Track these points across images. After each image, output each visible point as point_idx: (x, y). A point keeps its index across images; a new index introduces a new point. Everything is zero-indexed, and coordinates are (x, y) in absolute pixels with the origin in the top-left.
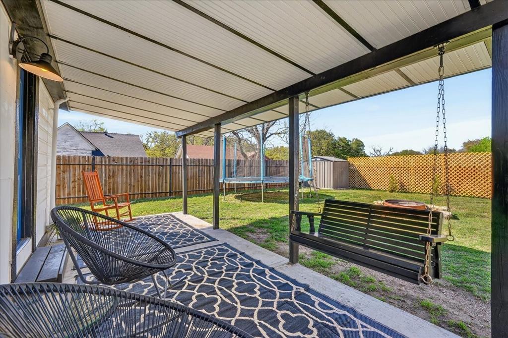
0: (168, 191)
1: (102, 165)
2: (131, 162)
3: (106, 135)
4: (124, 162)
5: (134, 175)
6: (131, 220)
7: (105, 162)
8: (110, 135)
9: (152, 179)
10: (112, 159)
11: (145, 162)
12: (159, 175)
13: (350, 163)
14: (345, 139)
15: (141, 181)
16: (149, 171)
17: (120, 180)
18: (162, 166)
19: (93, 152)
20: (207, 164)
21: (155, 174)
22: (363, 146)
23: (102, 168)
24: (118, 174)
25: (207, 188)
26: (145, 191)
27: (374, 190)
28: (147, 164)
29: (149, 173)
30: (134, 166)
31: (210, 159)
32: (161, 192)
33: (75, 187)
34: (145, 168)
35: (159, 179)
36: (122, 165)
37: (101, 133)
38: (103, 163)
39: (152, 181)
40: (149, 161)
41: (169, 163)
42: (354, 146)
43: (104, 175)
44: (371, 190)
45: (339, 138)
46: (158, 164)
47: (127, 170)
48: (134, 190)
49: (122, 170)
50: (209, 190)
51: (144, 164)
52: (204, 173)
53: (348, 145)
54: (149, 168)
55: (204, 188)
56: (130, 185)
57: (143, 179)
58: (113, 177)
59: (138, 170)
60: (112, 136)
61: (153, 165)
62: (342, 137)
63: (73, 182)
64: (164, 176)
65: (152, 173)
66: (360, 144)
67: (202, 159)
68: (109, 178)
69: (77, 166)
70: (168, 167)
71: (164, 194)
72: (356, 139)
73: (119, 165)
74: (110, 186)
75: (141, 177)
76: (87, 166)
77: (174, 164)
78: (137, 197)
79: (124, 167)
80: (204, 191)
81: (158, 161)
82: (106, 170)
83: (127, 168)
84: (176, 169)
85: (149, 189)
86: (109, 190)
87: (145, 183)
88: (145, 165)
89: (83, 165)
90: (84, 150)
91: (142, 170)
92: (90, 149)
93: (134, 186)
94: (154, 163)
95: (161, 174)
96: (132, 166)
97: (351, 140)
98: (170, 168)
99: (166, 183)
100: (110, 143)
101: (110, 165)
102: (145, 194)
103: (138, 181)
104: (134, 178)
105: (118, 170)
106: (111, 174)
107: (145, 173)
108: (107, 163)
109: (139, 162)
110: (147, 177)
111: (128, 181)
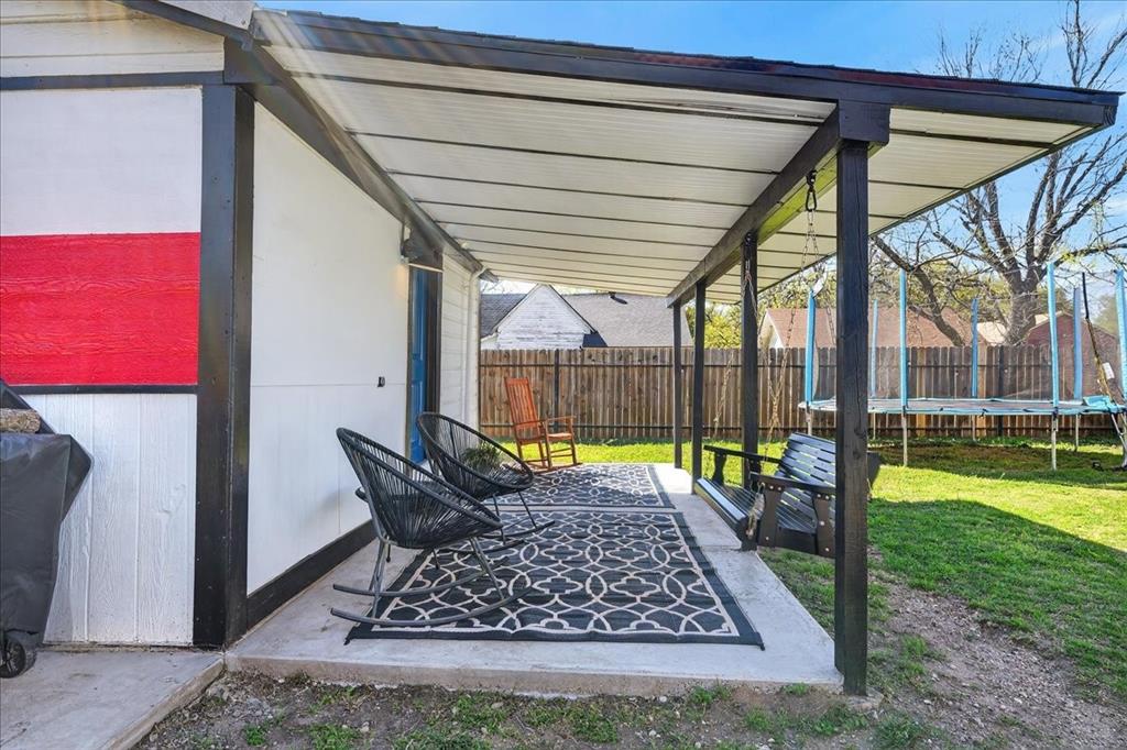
1: (570, 366)
3: (613, 297)
4: (608, 361)
5: (627, 387)
6: (575, 464)
7: (576, 361)
8: (620, 298)
9: (662, 394)
10: (586, 355)
11: (648, 359)
15: (640, 399)
16: (654, 377)
17: (600, 396)
19: (585, 337)
21: (668, 386)
23: (570, 373)
24: (597, 384)
25: (794, 423)
26: (648, 421)
28: (652, 363)
29: (655, 382)
30: (626, 367)
34: (648, 372)
36: (604, 367)
37: (603, 294)
38: (573, 363)
39: (662, 400)
40: (655, 357)
43: (573, 387)
47: (613, 377)
48: (626, 419)
49: (605, 375)
50: (799, 429)
51: (645, 363)
54: (655, 371)
56: (619, 407)
57: (644, 396)
58: (589, 390)
59: (633, 375)
60: (625, 300)
61: (664, 366)
65: (662, 382)
68: (583, 392)
69: (533, 369)
71: (686, 431)
73: (599, 366)
74: (583, 408)
75: (640, 390)
76: (546, 369)
77: (710, 363)
78: (632, 434)
79: (608, 369)
82: (576, 377)
83: (613, 371)
84: (714, 373)
85: (654, 418)
86: (583, 415)
87: (648, 403)
88: (648, 366)
89: (540, 366)
90: (571, 333)
91: (641, 375)
92: (581, 331)
93: (626, 410)
94: (667, 360)
96: (623, 369)
100: (619, 316)
101: (583, 366)
102: (648, 428)
103: (634, 400)
104: (627, 395)
105: (597, 376)
106: (586, 384)
107: (648, 383)
108: (579, 363)
109: (636, 359)
110: (652, 391)
111: (615, 399)
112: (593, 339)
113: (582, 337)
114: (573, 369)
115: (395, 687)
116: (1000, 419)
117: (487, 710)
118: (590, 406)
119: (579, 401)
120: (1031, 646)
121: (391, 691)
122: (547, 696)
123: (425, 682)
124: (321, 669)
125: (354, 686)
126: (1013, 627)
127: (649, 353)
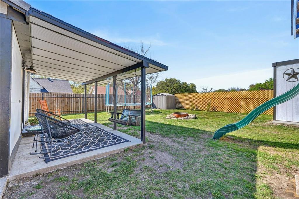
0: (82, 110)
1: (47, 97)
2: (62, 96)
3: (49, 80)
4: (59, 96)
5: (64, 102)
7: (49, 96)
8: (51, 80)
9: (73, 104)
10: (52, 94)
11: (70, 96)
12: (77, 102)
13: (175, 97)
14: (186, 83)
15: (68, 105)
17: (56, 105)
18: (79, 98)
19: (41, 89)
20: (102, 97)
21: (75, 102)
22: (195, 87)
23: (47, 99)
24: (55, 102)
25: (102, 109)
26: (70, 110)
27: (185, 110)
28: (71, 97)
30: (64, 98)
31: (104, 95)
32: (78, 110)
33: (33, 108)
35: (77, 104)
36: (57, 97)
37: (46, 79)
38: (48, 96)
39: (73, 105)
40: (72, 95)
41: (82, 97)
42: (191, 87)
43: (48, 102)
44: (184, 109)
45: (183, 83)
46: (76, 97)
47: (60, 100)
48: (64, 110)
49: (58, 100)
50: (104, 110)
51: (69, 97)
52: (101, 101)
53: (188, 86)
54: (71, 99)
55: (101, 109)
56: (62, 107)
57: (69, 104)
59: (66, 100)
60: (53, 81)
61: (74, 98)
62: (184, 82)
63: (32, 106)
64: (80, 103)
65: (73, 101)
66: (194, 86)
67: (100, 94)
68: (51, 104)
69: (34, 98)
70: (82, 99)
71: (79, 112)
72: (192, 83)
74: (51, 108)
75: (68, 103)
76: (39, 98)
78: (66, 113)
80: (101, 110)
81: (76, 95)
82: (49, 100)
83: (60, 99)
85: (71, 109)
87: (70, 106)
89: (37, 97)
90: (36, 89)
91: (68, 100)
92: (40, 88)
93: (64, 108)
94: (75, 96)
95: (78, 102)
97: (190, 84)
98: (83, 99)
99: (81, 106)
100: (51, 85)
101: (51, 97)
102: (70, 112)
103: (66, 105)
104: (64, 104)
105: (56, 100)
106: (52, 102)
107: (70, 101)
108: (50, 96)
109: (67, 96)
110: (71, 103)
111: (61, 105)
112: (43, 90)
113: (40, 90)
114: (48, 98)
115: (66, 167)
116: (134, 106)
117: (90, 164)
118: (53, 107)
119: (50, 106)
120: (156, 134)
121: (66, 168)
122: (101, 158)
123: (73, 164)
124: (44, 170)
125: (55, 171)
126: (154, 133)
127: (70, 95)
